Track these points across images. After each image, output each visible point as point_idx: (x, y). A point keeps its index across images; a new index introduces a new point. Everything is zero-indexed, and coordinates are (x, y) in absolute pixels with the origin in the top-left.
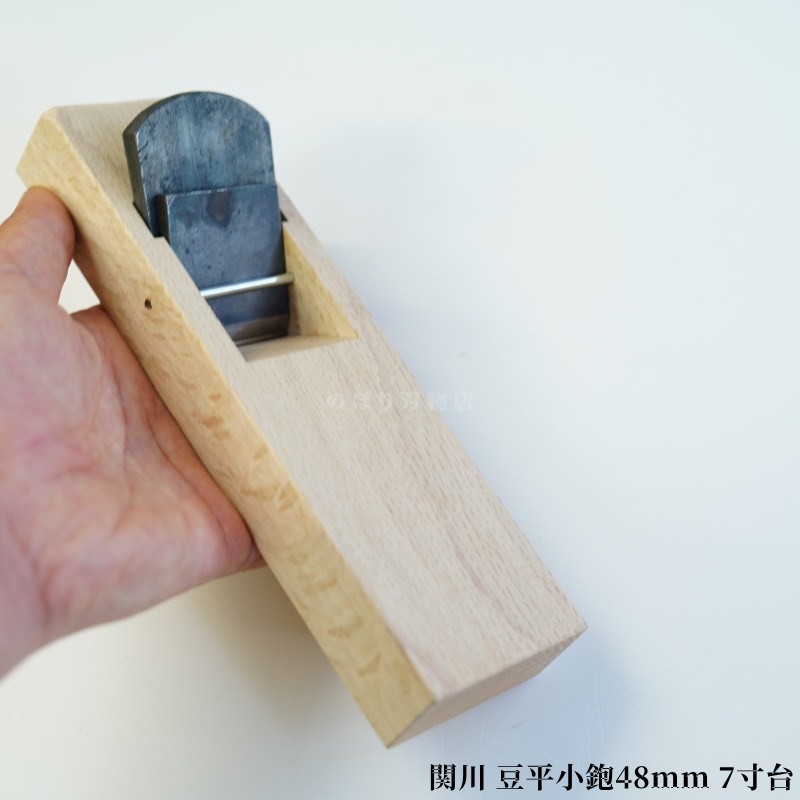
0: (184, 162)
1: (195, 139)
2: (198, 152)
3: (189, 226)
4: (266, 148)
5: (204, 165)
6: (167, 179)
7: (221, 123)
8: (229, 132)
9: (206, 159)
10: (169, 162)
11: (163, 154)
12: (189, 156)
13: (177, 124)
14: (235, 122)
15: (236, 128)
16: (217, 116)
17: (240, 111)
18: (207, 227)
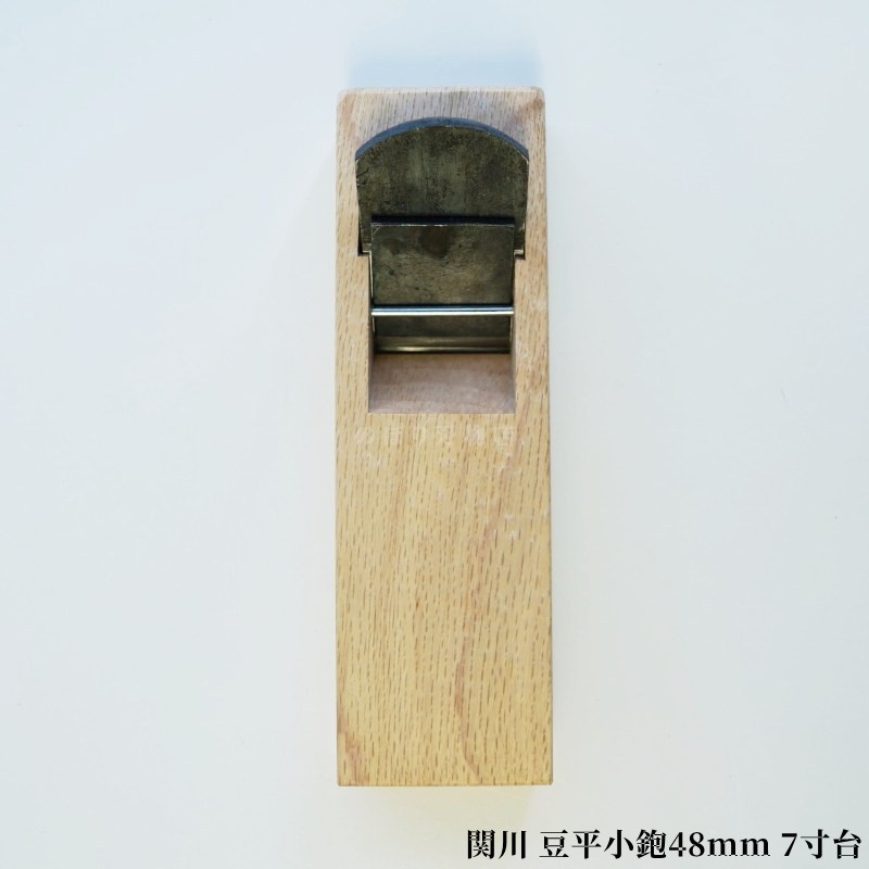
0: (411, 189)
1: (428, 170)
2: (430, 182)
3: (395, 252)
4: (518, 185)
5: (436, 194)
6: (388, 203)
7: (464, 157)
8: (474, 166)
9: (439, 189)
10: (393, 188)
11: (386, 180)
12: (418, 184)
13: (407, 155)
14: (484, 157)
15: (483, 162)
16: (462, 148)
17: (492, 146)
18: (417, 256)
